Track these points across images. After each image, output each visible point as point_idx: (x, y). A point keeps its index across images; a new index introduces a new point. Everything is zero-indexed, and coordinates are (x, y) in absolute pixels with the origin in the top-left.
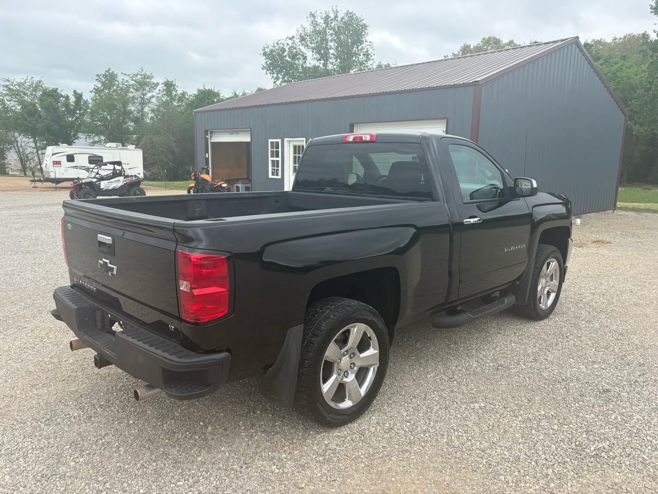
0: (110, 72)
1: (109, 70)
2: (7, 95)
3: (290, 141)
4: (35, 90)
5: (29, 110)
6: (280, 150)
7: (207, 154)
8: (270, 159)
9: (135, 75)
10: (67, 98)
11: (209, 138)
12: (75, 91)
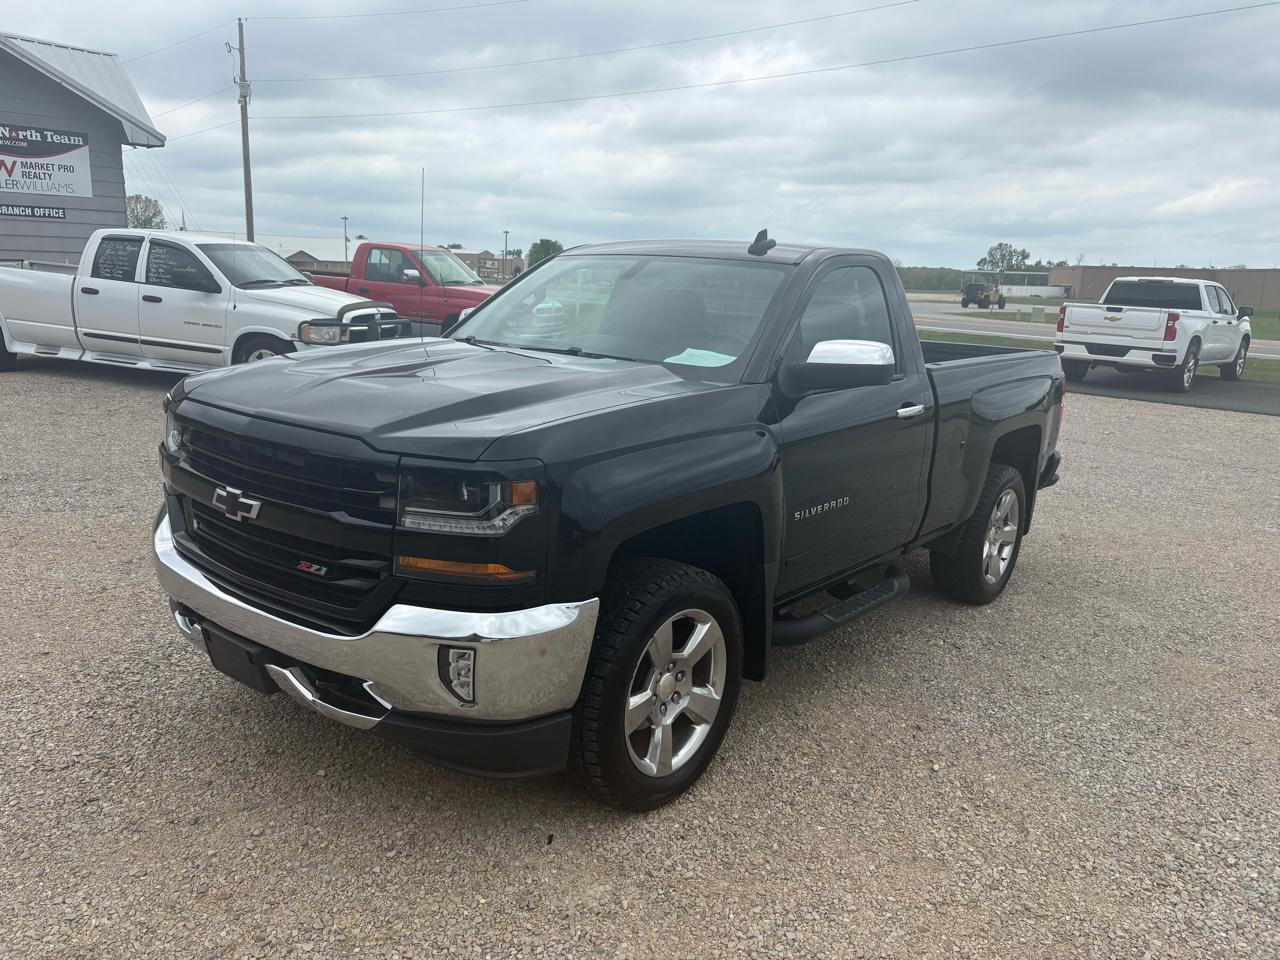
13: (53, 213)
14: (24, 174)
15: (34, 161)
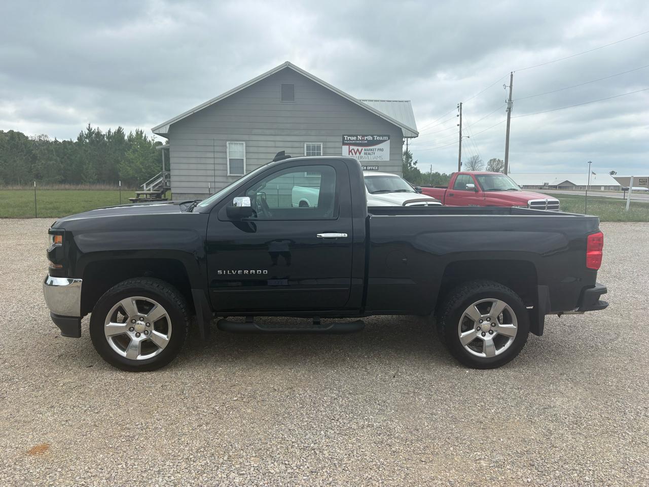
13: (374, 168)
14: (365, 154)
15: (369, 148)
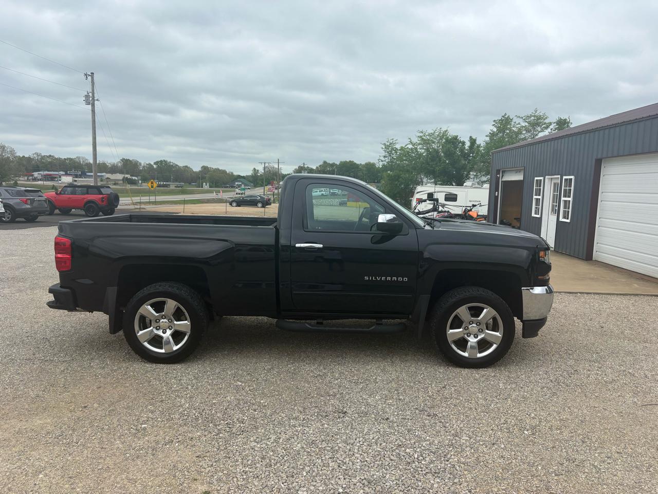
0: (506, 116)
1: (506, 114)
2: (419, 144)
3: (552, 178)
4: (441, 139)
5: (433, 156)
6: (542, 188)
7: (497, 193)
8: (535, 197)
9: (528, 116)
10: (464, 143)
11: (501, 177)
12: (471, 137)
